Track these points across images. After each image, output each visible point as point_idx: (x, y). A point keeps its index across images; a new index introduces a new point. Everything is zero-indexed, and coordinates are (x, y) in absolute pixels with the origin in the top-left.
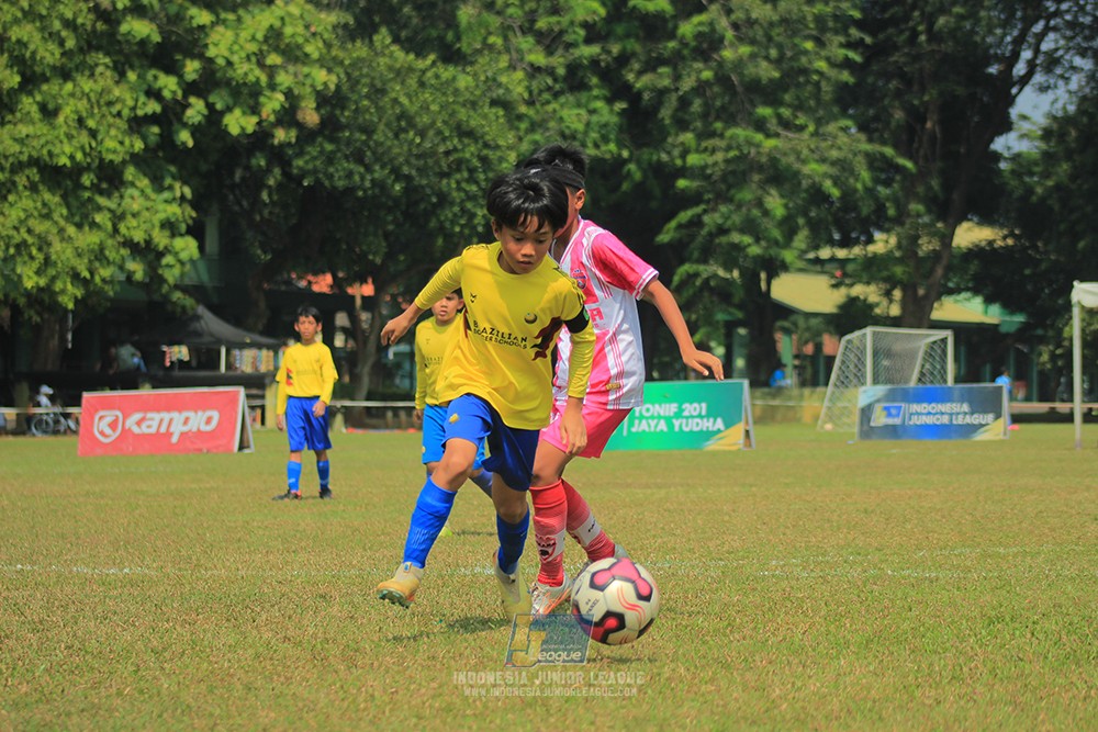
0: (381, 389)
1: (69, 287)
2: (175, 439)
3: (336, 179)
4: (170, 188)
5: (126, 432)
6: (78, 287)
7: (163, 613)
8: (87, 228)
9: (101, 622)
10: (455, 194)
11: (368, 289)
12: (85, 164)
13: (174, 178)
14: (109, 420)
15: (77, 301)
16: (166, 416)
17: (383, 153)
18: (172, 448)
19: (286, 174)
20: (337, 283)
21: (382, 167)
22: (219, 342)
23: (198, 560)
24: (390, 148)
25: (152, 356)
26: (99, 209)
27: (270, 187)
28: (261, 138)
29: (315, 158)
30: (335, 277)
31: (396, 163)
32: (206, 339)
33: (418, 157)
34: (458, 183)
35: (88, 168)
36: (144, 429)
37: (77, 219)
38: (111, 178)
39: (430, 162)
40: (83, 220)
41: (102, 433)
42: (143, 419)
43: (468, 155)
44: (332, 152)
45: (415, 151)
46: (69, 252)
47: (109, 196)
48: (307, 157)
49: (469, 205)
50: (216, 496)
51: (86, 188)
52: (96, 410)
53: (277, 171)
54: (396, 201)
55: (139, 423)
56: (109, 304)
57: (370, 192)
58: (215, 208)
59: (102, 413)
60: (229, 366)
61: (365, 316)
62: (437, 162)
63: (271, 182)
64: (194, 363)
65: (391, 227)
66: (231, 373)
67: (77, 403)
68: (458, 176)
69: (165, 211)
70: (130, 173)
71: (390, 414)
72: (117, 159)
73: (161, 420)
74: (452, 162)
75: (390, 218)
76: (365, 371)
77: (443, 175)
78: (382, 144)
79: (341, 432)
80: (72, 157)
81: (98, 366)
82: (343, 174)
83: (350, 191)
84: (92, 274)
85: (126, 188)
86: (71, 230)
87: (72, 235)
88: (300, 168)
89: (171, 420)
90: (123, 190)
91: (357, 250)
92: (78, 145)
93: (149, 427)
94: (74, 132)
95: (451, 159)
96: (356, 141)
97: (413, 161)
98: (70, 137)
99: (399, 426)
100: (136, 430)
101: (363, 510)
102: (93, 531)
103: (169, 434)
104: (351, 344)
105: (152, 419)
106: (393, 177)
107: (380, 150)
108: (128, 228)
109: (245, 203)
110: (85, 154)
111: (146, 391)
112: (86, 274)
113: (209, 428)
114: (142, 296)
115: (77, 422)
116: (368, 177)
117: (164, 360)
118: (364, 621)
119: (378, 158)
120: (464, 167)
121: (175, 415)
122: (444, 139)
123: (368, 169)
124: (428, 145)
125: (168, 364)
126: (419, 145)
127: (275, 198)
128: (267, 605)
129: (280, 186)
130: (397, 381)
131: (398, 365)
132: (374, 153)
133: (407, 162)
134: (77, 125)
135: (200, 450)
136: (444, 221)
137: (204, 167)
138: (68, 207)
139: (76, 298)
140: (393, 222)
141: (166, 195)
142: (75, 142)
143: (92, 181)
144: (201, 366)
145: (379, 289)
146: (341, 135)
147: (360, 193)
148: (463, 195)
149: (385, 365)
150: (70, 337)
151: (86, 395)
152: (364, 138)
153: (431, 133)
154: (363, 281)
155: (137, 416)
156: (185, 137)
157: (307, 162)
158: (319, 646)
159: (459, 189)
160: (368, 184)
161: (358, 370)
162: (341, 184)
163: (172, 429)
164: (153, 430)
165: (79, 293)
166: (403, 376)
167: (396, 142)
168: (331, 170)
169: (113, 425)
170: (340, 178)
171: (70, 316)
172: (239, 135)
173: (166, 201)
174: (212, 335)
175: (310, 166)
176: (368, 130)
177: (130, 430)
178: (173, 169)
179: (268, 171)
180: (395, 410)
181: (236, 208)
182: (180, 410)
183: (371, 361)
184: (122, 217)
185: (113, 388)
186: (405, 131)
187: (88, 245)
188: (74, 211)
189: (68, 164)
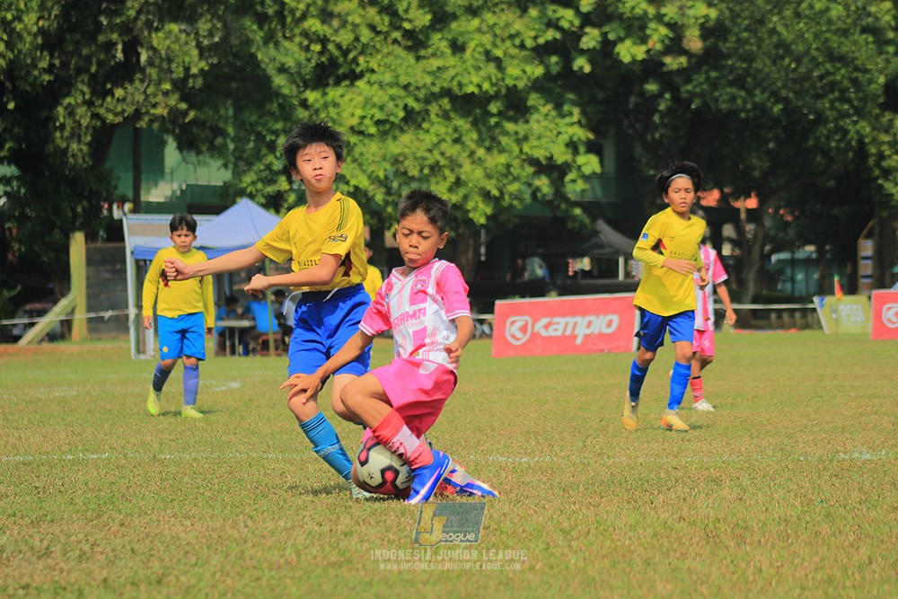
0: (765, 292)
1: (481, 205)
2: (579, 341)
3: (720, 102)
4: (571, 114)
5: (535, 336)
6: (488, 206)
7: (570, 497)
8: (495, 152)
9: (515, 505)
10: (828, 113)
11: (752, 203)
12: (492, 93)
13: (574, 103)
14: (520, 324)
15: (488, 218)
16: (571, 320)
17: (763, 80)
18: (576, 349)
19: (676, 99)
20: (724, 198)
21: (763, 91)
22: (618, 253)
23: (601, 449)
24: (768, 74)
25: (556, 266)
26: (506, 133)
27: (660, 111)
28: (651, 66)
29: (701, 84)
30: (722, 191)
31: (774, 88)
32: (608, 250)
33: (795, 81)
34: (832, 102)
35: (496, 96)
36: (551, 332)
37: (487, 144)
38: (516, 105)
39: (807, 85)
40: (492, 144)
41: (513, 336)
42: (550, 324)
43: (838, 77)
44: (717, 78)
45: (791, 76)
46: (479, 173)
47: (514, 120)
48: (695, 83)
49: (842, 123)
50: (616, 392)
51: (493, 115)
52: (508, 317)
53: (667, 96)
54: (776, 121)
55: (547, 327)
56: (517, 221)
57: (751, 115)
58: (612, 131)
59: (513, 319)
60: (627, 274)
61: (750, 228)
62: (813, 86)
63: (662, 107)
64: (595, 273)
65: (771, 145)
66: (629, 281)
67: (490, 310)
68: (831, 96)
69: (566, 132)
70: (533, 99)
71: (773, 316)
72: (521, 85)
73: (567, 324)
74: (826, 85)
75: (770, 135)
76: (751, 275)
77: (819, 97)
78: (761, 71)
79: (729, 333)
80: (479, 86)
81: (508, 277)
82: (726, 97)
83: (733, 113)
84: (501, 191)
85: (532, 114)
86: (481, 152)
87: (483, 157)
88: (688, 92)
89: (575, 324)
90: (528, 116)
91: (741, 167)
92: (485, 75)
93: (556, 330)
94: (481, 65)
95: (824, 81)
96: (737, 69)
97: (790, 85)
98: (478, 69)
99: (782, 327)
100: (544, 333)
101: (750, 402)
102: (506, 424)
103: (574, 337)
104: (737, 252)
105: (558, 323)
106: (772, 100)
107: (760, 76)
108: (531, 148)
109: (637, 127)
110: (493, 85)
111: (553, 299)
112: (495, 192)
113: (609, 331)
114: (548, 213)
115: (490, 325)
116: (749, 100)
117: (568, 271)
118: (752, 502)
119: (758, 84)
120: (836, 87)
121: (579, 319)
122: (818, 65)
123: (750, 93)
124: (802, 70)
125: (571, 273)
126: (795, 70)
127: (666, 121)
128: (664, 489)
129: (670, 110)
130: (779, 286)
131: (781, 272)
132: (755, 78)
133: (785, 86)
134: (483, 58)
135: (602, 350)
136: (819, 137)
137: (601, 96)
138: (479, 133)
139: (486, 214)
140: (774, 139)
141: (568, 120)
142: (482, 73)
143: (498, 108)
144: (602, 275)
145: (762, 202)
146: (724, 63)
147: (743, 115)
148: (834, 113)
149: (768, 271)
150: (483, 250)
151: (498, 302)
152: (744, 65)
153: (806, 60)
154: (748, 196)
155: (545, 321)
156: (582, 64)
157: (695, 87)
158: (711, 525)
159: (832, 108)
160: (749, 106)
161: (743, 276)
162: (724, 106)
163: (576, 332)
164: (559, 333)
165: (489, 211)
166: (785, 281)
167: (773, 68)
168: (716, 94)
169: (524, 329)
170: (724, 102)
171: (483, 232)
172: (630, 63)
173: (567, 125)
174: (610, 246)
175: (698, 90)
176: (749, 59)
177: (538, 333)
178: (571, 96)
179: (660, 95)
180: (779, 311)
181: (630, 131)
182: (584, 314)
183: (756, 267)
184: (526, 138)
185: (523, 296)
186: (782, 58)
187: (497, 166)
188: (484, 136)
189: (476, 91)
